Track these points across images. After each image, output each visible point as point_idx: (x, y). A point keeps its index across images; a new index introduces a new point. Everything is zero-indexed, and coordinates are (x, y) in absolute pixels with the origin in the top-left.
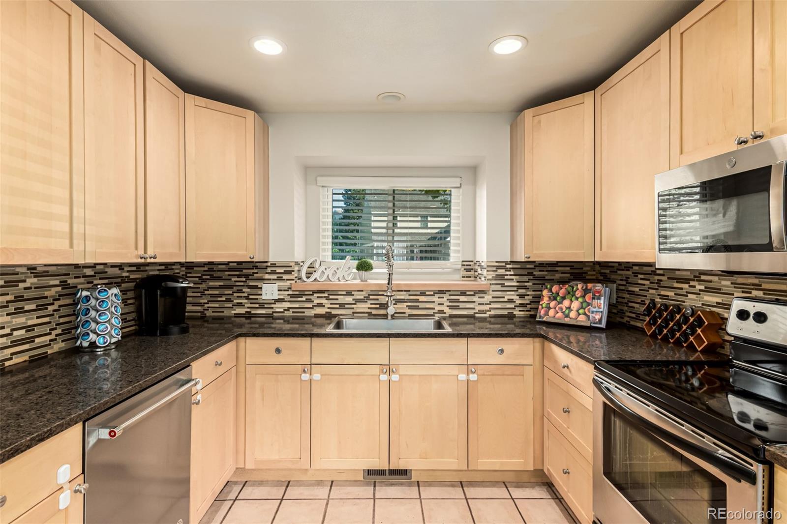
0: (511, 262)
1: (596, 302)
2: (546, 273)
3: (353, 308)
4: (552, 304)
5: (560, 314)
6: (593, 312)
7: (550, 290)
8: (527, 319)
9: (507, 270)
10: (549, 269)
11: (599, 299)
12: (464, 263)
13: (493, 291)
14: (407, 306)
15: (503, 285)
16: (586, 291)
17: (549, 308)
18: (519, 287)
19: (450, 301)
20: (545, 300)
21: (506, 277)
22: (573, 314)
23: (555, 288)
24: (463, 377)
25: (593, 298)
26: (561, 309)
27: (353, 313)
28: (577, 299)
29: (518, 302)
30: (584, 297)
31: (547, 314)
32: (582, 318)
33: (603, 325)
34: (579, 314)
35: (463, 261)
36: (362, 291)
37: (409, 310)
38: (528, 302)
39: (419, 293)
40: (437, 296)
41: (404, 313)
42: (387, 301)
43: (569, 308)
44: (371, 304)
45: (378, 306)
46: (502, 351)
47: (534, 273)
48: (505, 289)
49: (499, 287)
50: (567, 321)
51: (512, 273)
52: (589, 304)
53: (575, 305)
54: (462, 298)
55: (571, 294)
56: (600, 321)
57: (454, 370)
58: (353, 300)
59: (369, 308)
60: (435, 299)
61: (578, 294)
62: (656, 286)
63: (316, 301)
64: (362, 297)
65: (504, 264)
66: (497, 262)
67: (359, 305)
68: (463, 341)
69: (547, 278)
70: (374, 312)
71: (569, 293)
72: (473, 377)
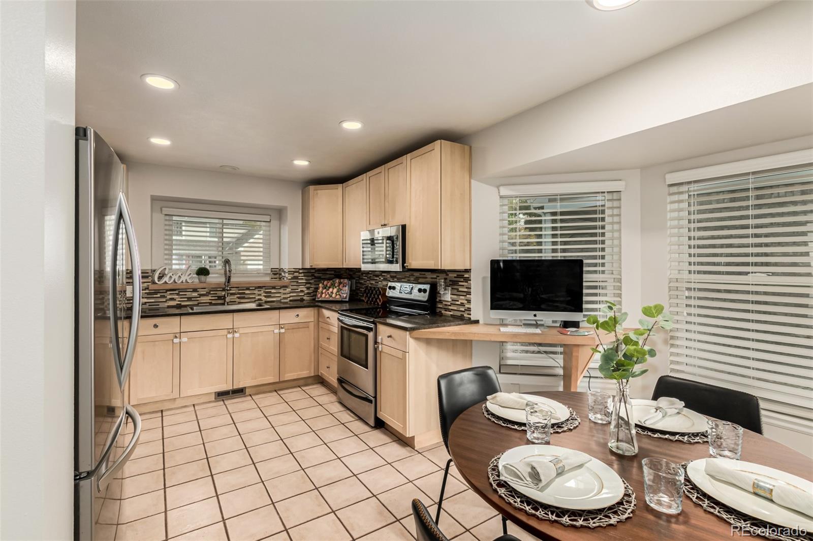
0: (302, 268)
1: (344, 288)
2: (321, 275)
3: (198, 300)
4: (324, 291)
5: (327, 296)
6: (343, 293)
7: (323, 284)
8: (311, 301)
9: (300, 273)
10: (323, 272)
11: (346, 287)
12: (273, 270)
13: (292, 286)
14: (237, 297)
15: (297, 282)
16: (340, 283)
17: (322, 293)
18: (306, 283)
19: (266, 292)
20: (320, 289)
21: (299, 278)
22: (334, 295)
23: (325, 283)
24: (277, 331)
25: (343, 287)
26: (328, 293)
27: (199, 303)
28: (336, 287)
29: (306, 292)
30: (339, 286)
31: (321, 296)
32: (338, 297)
33: (347, 300)
34: (337, 295)
35: (272, 269)
36: (205, 288)
37: (239, 300)
38: (312, 291)
39: (245, 289)
40: (257, 290)
41: (235, 302)
42: (225, 294)
43: (332, 293)
44: (212, 297)
45: (216, 298)
46: (298, 315)
47: (315, 275)
48: (299, 285)
49: (295, 284)
50: (331, 299)
51: (302, 275)
52: (341, 290)
53: (335, 290)
54: (273, 291)
55: (333, 285)
56: (346, 297)
57: (271, 328)
58: (198, 294)
59: (210, 300)
60: (256, 292)
61: (336, 285)
62: (369, 279)
63: (169, 297)
64: (205, 293)
65: (298, 270)
66: (294, 269)
67: (202, 298)
68: (277, 312)
69: (322, 277)
70: (213, 302)
71: (332, 284)
72: (283, 331)
